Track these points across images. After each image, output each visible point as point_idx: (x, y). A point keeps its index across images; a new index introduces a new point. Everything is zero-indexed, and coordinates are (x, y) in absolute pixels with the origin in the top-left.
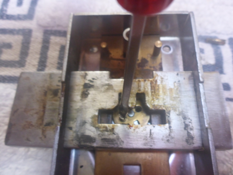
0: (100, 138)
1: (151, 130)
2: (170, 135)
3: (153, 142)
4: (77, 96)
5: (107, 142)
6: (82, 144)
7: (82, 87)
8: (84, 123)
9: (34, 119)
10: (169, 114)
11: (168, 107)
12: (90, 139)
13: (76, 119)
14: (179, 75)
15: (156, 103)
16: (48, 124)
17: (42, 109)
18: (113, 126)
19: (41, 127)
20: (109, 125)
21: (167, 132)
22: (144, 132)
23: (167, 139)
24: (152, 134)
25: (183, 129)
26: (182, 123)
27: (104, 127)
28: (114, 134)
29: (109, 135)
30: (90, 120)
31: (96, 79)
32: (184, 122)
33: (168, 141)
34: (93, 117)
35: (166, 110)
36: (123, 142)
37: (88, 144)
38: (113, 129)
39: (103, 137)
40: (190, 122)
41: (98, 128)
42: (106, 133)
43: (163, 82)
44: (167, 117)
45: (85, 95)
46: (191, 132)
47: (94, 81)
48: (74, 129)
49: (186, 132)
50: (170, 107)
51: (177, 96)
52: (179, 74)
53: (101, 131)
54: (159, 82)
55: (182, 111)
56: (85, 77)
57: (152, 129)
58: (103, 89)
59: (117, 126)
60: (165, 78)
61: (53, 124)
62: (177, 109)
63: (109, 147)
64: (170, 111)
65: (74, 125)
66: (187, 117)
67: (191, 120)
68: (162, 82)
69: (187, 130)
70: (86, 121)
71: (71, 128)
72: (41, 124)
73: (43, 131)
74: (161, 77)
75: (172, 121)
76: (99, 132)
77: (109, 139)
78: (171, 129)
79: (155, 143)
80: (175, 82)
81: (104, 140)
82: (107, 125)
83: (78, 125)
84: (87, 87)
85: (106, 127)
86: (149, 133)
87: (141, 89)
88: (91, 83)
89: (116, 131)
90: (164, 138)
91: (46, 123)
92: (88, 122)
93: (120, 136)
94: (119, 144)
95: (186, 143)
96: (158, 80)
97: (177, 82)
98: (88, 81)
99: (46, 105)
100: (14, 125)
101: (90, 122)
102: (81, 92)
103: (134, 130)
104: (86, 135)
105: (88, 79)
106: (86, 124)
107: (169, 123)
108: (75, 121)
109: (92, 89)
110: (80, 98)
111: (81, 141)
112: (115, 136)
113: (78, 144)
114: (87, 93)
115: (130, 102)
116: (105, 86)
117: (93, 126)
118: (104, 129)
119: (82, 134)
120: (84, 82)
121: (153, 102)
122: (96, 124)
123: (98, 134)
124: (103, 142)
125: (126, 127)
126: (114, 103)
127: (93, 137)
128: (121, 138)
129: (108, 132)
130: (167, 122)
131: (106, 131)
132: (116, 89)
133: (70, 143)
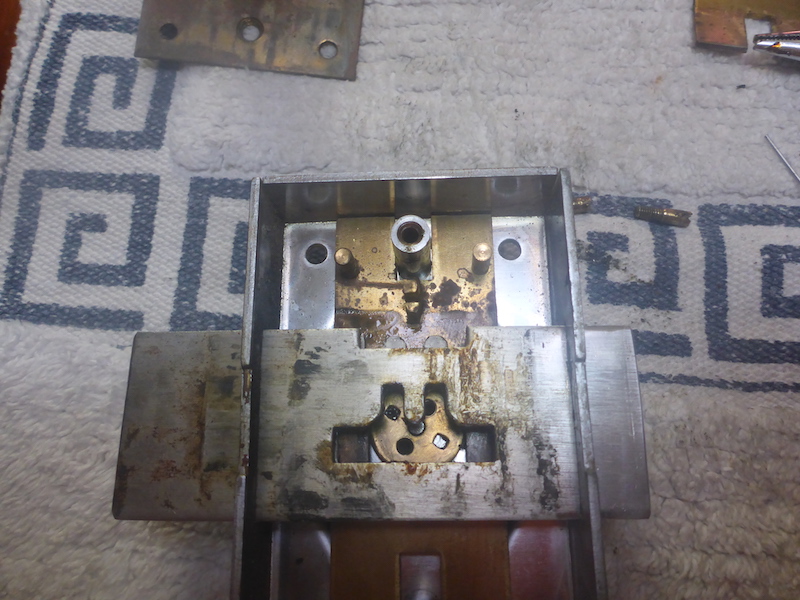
0: (340, 497)
1: (458, 476)
2: (502, 488)
3: (463, 505)
4: (278, 392)
5: (356, 506)
6: (298, 511)
7: (290, 372)
8: (300, 461)
9: (179, 455)
10: (504, 436)
11: (500, 420)
12: (313, 500)
13: (280, 452)
14: (531, 337)
15: (474, 408)
16: (215, 466)
18: (369, 468)
19: (198, 474)
20: (360, 464)
21: (498, 479)
22: (444, 481)
23: (497, 496)
24: (461, 485)
25: (535, 472)
26: (532, 457)
27: (348, 471)
28: (371, 486)
29: (361, 489)
30: (314, 455)
31: (325, 351)
32: (539, 456)
33: (498, 501)
34: (321, 447)
35: (497, 425)
36: (393, 505)
37: (312, 512)
38: (369, 475)
39: (346, 495)
40: (552, 456)
41: (333, 474)
42: (353, 485)
43: (491, 354)
44: (498, 444)
45: (299, 391)
46: (554, 479)
47: (321, 353)
48: (276, 478)
49: (542, 478)
50: (505, 419)
53: (341, 481)
54: (480, 356)
55: (535, 429)
56: (297, 343)
57: (461, 474)
58: (343, 376)
59: (379, 467)
60: (497, 344)
61: (224, 466)
62: (523, 422)
63: (359, 517)
64: (505, 429)
65: (276, 467)
66: (545, 443)
67: (555, 451)
68: (488, 354)
69: (544, 475)
70: (304, 457)
71: (268, 476)
72: (196, 467)
73: (203, 485)
74: (486, 341)
75: (509, 452)
76: (336, 484)
77: (359, 500)
78: (507, 472)
79: (468, 506)
80: (521, 354)
81: (350, 502)
82: (354, 465)
83: (284, 466)
84: (305, 369)
85: (353, 472)
86: (455, 484)
87: (437, 373)
88: (312, 361)
89: (377, 479)
90: (490, 495)
91: (209, 465)
92: (308, 458)
93: (387, 491)
94: (383, 511)
95: (540, 505)
96: (479, 351)
97: (524, 355)
98: (306, 354)
99: (204, 419)
100: (132, 469)
101: (314, 458)
102: (288, 383)
103: (419, 476)
104: (305, 492)
105: (305, 350)
106: (305, 464)
107: (503, 457)
108: (278, 458)
109: (317, 375)
110: (288, 400)
111: (295, 505)
112: (374, 493)
113: (286, 512)
114: (303, 385)
115: (410, 407)
116: (348, 367)
117: (322, 470)
118: (349, 475)
119: (295, 488)
120: (297, 357)
121: (466, 407)
122: (328, 463)
123: (335, 487)
124: (347, 506)
125: (400, 469)
126: (372, 409)
127: (322, 496)
128: (389, 497)
129: (357, 482)
130: (498, 457)
131: (352, 481)
132: (375, 375)
133: (269, 510)
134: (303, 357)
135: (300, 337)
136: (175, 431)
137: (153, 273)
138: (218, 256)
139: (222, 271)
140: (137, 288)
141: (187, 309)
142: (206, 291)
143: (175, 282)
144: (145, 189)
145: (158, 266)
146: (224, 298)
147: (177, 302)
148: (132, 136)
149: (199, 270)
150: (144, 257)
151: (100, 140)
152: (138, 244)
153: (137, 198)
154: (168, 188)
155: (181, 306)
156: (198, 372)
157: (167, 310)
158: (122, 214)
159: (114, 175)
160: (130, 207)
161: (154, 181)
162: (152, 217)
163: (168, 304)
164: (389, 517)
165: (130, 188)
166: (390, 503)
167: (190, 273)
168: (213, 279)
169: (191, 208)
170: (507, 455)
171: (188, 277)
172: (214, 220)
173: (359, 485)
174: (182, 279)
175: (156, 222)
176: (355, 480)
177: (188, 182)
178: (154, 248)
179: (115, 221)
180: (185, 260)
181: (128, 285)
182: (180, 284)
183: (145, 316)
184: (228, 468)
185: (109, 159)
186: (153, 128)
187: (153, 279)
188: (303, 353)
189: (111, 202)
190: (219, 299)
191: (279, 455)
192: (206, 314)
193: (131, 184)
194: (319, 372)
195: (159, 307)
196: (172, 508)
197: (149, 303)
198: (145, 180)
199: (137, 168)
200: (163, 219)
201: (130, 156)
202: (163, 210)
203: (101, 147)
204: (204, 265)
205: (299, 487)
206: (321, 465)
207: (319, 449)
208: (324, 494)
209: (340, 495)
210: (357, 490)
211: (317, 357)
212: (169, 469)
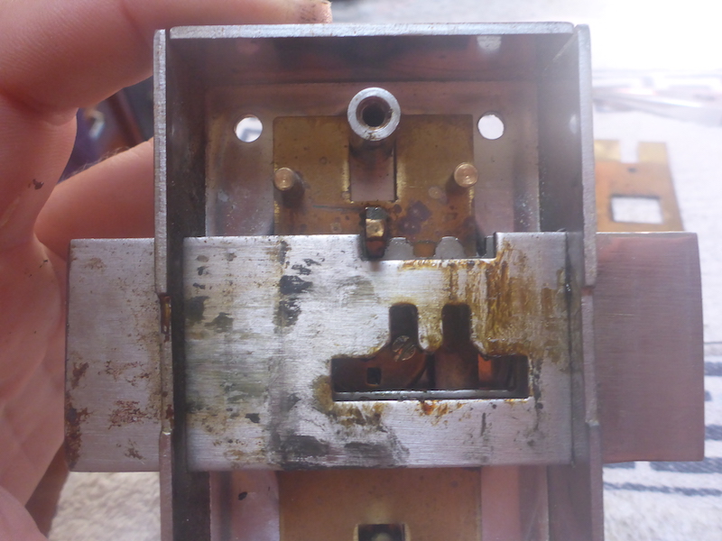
0: (343, 442)
1: (484, 415)
2: (536, 428)
3: (489, 449)
4: (260, 317)
5: (362, 452)
6: (293, 459)
7: (275, 291)
8: (292, 401)
9: (142, 395)
10: (539, 369)
11: (534, 349)
12: (310, 445)
13: (266, 390)
15: (503, 337)
18: (377, 407)
20: (365, 403)
21: (531, 419)
22: (467, 423)
23: (529, 439)
24: (487, 426)
27: (351, 411)
28: (380, 429)
29: (369, 432)
30: (310, 393)
31: (318, 264)
33: (531, 444)
34: (318, 383)
35: (531, 356)
36: (407, 451)
37: (310, 460)
38: (377, 416)
39: (350, 440)
41: (333, 415)
42: (359, 428)
43: (526, 269)
44: (531, 377)
45: (286, 315)
47: (313, 268)
48: (264, 421)
50: (540, 349)
53: (343, 423)
54: (511, 271)
56: (281, 253)
57: (487, 413)
58: (341, 296)
59: (388, 406)
63: (367, 465)
64: (541, 360)
65: (264, 408)
68: (521, 268)
70: (297, 396)
71: (255, 418)
74: (521, 252)
75: (545, 388)
76: (338, 427)
77: (365, 445)
78: (542, 411)
79: (495, 450)
81: (354, 447)
82: (358, 404)
84: (292, 289)
85: (357, 412)
86: (479, 426)
87: (459, 293)
88: (302, 277)
89: (387, 421)
90: (521, 437)
92: (303, 397)
93: (399, 434)
94: (395, 457)
96: (510, 265)
98: (293, 268)
100: (85, 412)
101: (310, 397)
102: (272, 305)
103: (437, 417)
104: (300, 436)
105: (292, 263)
106: (299, 404)
107: (538, 394)
108: (266, 397)
109: (308, 295)
110: (273, 326)
111: (289, 452)
112: (384, 436)
113: (279, 460)
114: (292, 308)
115: (425, 335)
116: (348, 284)
117: (320, 410)
118: (352, 417)
119: (288, 432)
120: (282, 272)
121: (494, 334)
122: (327, 403)
123: (336, 430)
124: (352, 452)
125: (413, 409)
126: (378, 338)
127: (322, 441)
128: (403, 442)
129: (363, 424)
130: (532, 393)
131: (357, 423)
132: (382, 294)
133: (258, 459)
134: (289, 272)
135: (285, 247)
136: (134, 365)
164: (401, 464)
166: (403, 449)
170: (542, 390)
173: (365, 427)
176: (360, 421)
184: (205, 409)
188: (290, 267)
191: (266, 393)
194: (310, 291)
196: (140, 458)
205: (293, 431)
206: (320, 405)
207: (314, 385)
208: (324, 439)
209: (343, 439)
210: (363, 434)
211: (308, 272)
212: (131, 411)
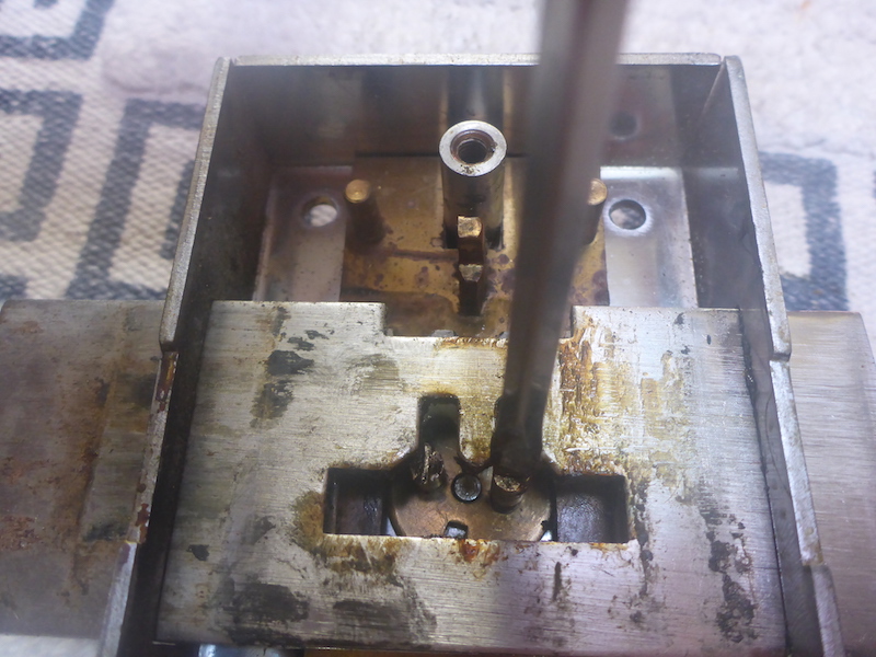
0: (332, 600)
1: (558, 567)
2: (643, 593)
3: (567, 624)
4: (233, 404)
5: (360, 617)
6: (249, 624)
7: (261, 370)
8: (262, 527)
9: (43, 509)
10: (643, 496)
11: (635, 467)
12: (280, 602)
13: (227, 509)
14: (685, 326)
15: (586, 444)
16: (103, 532)
17: (81, 465)
18: (390, 545)
19: (70, 544)
20: (373, 538)
21: (635, 576)
22: (530, 576)
23: (634, 609)
24: (564, 584)
25: (706, 565)
26: (698, 537)
27: (349, 549)
28: (393, 580)
29: (373, 585)
30: (290, 517)
31: (323, 337)
32: (711, 536)
33: (636, 619)
34: (304, 503)
35: (630, 475)
36: (432, 619)
37: (276, 626)
38: (390, 559)
39: (344, 596)
40: (735, 536)
41: (321, 554)
42: (359, 577)
43: (616, 352)
44: (632, 509)
45: (272, 403)
46: (744, 581)
47: (316, 341)
48: (215, 557)
49: (720, 576)
50: (644, 465)
51: (678, 415)
52: (686, 317)
53: (335, 567)
54: (597, 355)
55: (701, 485)
56: (276, 323)
57: (564, 564)
58: (352, 380)
59: (408, 545)
60: (626, 335)
62: (679, 472)
63: (365, 640)
64: (645, 483)
65: (219, 537)
66: (721, 512)
67: (741, 526)
68: (610, 352)
69: (723, 571)
70: (271, 521)
71: (201, 553)
72: (71, 532)
73: (78, 564)
74: (607, 329)
75: (654, 526)
76: (327, 573)
77: (367, 605)
78: (652, 563)
79: (578, 627)
80: (670, 353)
81: (349, 609)
82: (362, 540)
83: (232, 536)
84: (287, 366)
85: (360, 551)
86: (551, 583)
88: (300, 353)
89: (404, 568)
90: (619, 605)
91: (94, 529)
92: (279, 523)
93: (421, 591)
94: (412, 629)
95: (718, 630)
96: (594, 346)
97: (675, 354)
98: (291, 341)
99: (98, 446)
101: (290, 523)
102: (254, 389)
103: (484, 565)
104: (267, 586)
105: (290, 334)
106: (272, 534)
107: (643, 536)
108: (223, 520)
109: (306, 377)
110: (252, 417)
111: (245, 611)
112: (397, 592)
113: (228, 625)
114: (281, 394)
115: (469, 438)
116: (363, 365)
117: (303, 546)
118: (351, 557)
119: (249, 578)
120: (273, 346)
121: (572, 440)
122: (314, 534)
123: (323, 580)
124: (344, 617)
125: (447, 550)
126: (400, 439)
127: (298, 594)
128: (426, 603)
129: (365, 572)
130: (634, 534)
131: (357, 569)
132: (410, 379)
133: (195, 620)
134: (284, 346)
135: (283, 314)
136: (42, 464)
137: (54, 225)
138: (152, 205)
139: (153, 227)
140: (26, 244)
141: (95, 276)
142: (127, 253)
143: (84, 239)
144: (59, 110)
145: (59, 216)
146: (153, 264)
147: (80, 266)
148: (53, 42)
149: (120, 225)
150: (43, 200)
151: (8, 46)
152: (38, 183)
153: (45, 123)
154: (94, 112)
155: (86, 272)
156: (98, 366)
157: (64, 277)
158: (21, 143)
159: (18, 92)
160: (34, 133)
161: (74, 102)
162: (62, 147)
163: (68, 269)
164: (422, 642)
165: (39, 108)
166: (427, 614)
167: (107, 227)
168: (140, 237)
169: (121, 138)
170: (651, 531)
171: (104, 231)
172: (154, 157)
173: (369, 576)
174: (94, 234)
175: (68, 155)
176: (361, 566)
177: (122, 105)
178: (59, 191)
179: (9, 152)
180: (101, 209)
181: (13, 239)
182: (91, 240)
183: (30, 284)
185: (17, 70)
186: (83, 33)
187: (52, 234)
188: (284, 340)
189: (8, 126)
190: (144, 264)
191: (223, 515)
192: (123, 286)
193: (41, 103)
194: (310, 372)
195: (55, 273)
196: (14, 607)
197: (38, 266)
198: (60, 99)
199: (53, 83)
200: (78, 152)
201: (45, 68)
202: (82, 139)
203: (8, 55)
204: (129, 217)
205: (256, 576)
206: (301, 537)
207: (299, 506)
208: (302, 592)
209: (333, 594)
210: (364, 587)
211: (309, 347)
212: (20, 533)
